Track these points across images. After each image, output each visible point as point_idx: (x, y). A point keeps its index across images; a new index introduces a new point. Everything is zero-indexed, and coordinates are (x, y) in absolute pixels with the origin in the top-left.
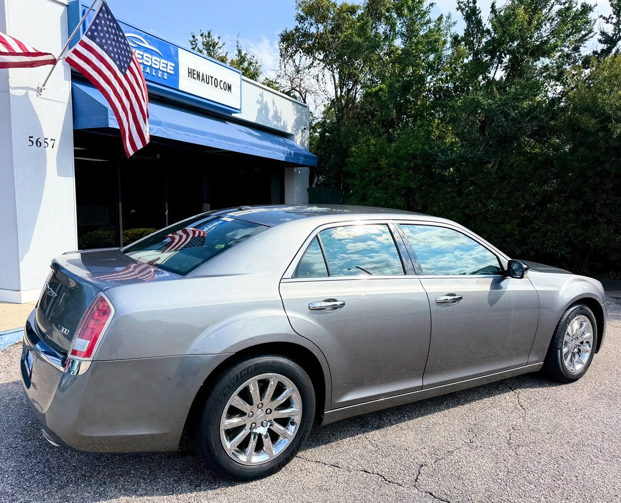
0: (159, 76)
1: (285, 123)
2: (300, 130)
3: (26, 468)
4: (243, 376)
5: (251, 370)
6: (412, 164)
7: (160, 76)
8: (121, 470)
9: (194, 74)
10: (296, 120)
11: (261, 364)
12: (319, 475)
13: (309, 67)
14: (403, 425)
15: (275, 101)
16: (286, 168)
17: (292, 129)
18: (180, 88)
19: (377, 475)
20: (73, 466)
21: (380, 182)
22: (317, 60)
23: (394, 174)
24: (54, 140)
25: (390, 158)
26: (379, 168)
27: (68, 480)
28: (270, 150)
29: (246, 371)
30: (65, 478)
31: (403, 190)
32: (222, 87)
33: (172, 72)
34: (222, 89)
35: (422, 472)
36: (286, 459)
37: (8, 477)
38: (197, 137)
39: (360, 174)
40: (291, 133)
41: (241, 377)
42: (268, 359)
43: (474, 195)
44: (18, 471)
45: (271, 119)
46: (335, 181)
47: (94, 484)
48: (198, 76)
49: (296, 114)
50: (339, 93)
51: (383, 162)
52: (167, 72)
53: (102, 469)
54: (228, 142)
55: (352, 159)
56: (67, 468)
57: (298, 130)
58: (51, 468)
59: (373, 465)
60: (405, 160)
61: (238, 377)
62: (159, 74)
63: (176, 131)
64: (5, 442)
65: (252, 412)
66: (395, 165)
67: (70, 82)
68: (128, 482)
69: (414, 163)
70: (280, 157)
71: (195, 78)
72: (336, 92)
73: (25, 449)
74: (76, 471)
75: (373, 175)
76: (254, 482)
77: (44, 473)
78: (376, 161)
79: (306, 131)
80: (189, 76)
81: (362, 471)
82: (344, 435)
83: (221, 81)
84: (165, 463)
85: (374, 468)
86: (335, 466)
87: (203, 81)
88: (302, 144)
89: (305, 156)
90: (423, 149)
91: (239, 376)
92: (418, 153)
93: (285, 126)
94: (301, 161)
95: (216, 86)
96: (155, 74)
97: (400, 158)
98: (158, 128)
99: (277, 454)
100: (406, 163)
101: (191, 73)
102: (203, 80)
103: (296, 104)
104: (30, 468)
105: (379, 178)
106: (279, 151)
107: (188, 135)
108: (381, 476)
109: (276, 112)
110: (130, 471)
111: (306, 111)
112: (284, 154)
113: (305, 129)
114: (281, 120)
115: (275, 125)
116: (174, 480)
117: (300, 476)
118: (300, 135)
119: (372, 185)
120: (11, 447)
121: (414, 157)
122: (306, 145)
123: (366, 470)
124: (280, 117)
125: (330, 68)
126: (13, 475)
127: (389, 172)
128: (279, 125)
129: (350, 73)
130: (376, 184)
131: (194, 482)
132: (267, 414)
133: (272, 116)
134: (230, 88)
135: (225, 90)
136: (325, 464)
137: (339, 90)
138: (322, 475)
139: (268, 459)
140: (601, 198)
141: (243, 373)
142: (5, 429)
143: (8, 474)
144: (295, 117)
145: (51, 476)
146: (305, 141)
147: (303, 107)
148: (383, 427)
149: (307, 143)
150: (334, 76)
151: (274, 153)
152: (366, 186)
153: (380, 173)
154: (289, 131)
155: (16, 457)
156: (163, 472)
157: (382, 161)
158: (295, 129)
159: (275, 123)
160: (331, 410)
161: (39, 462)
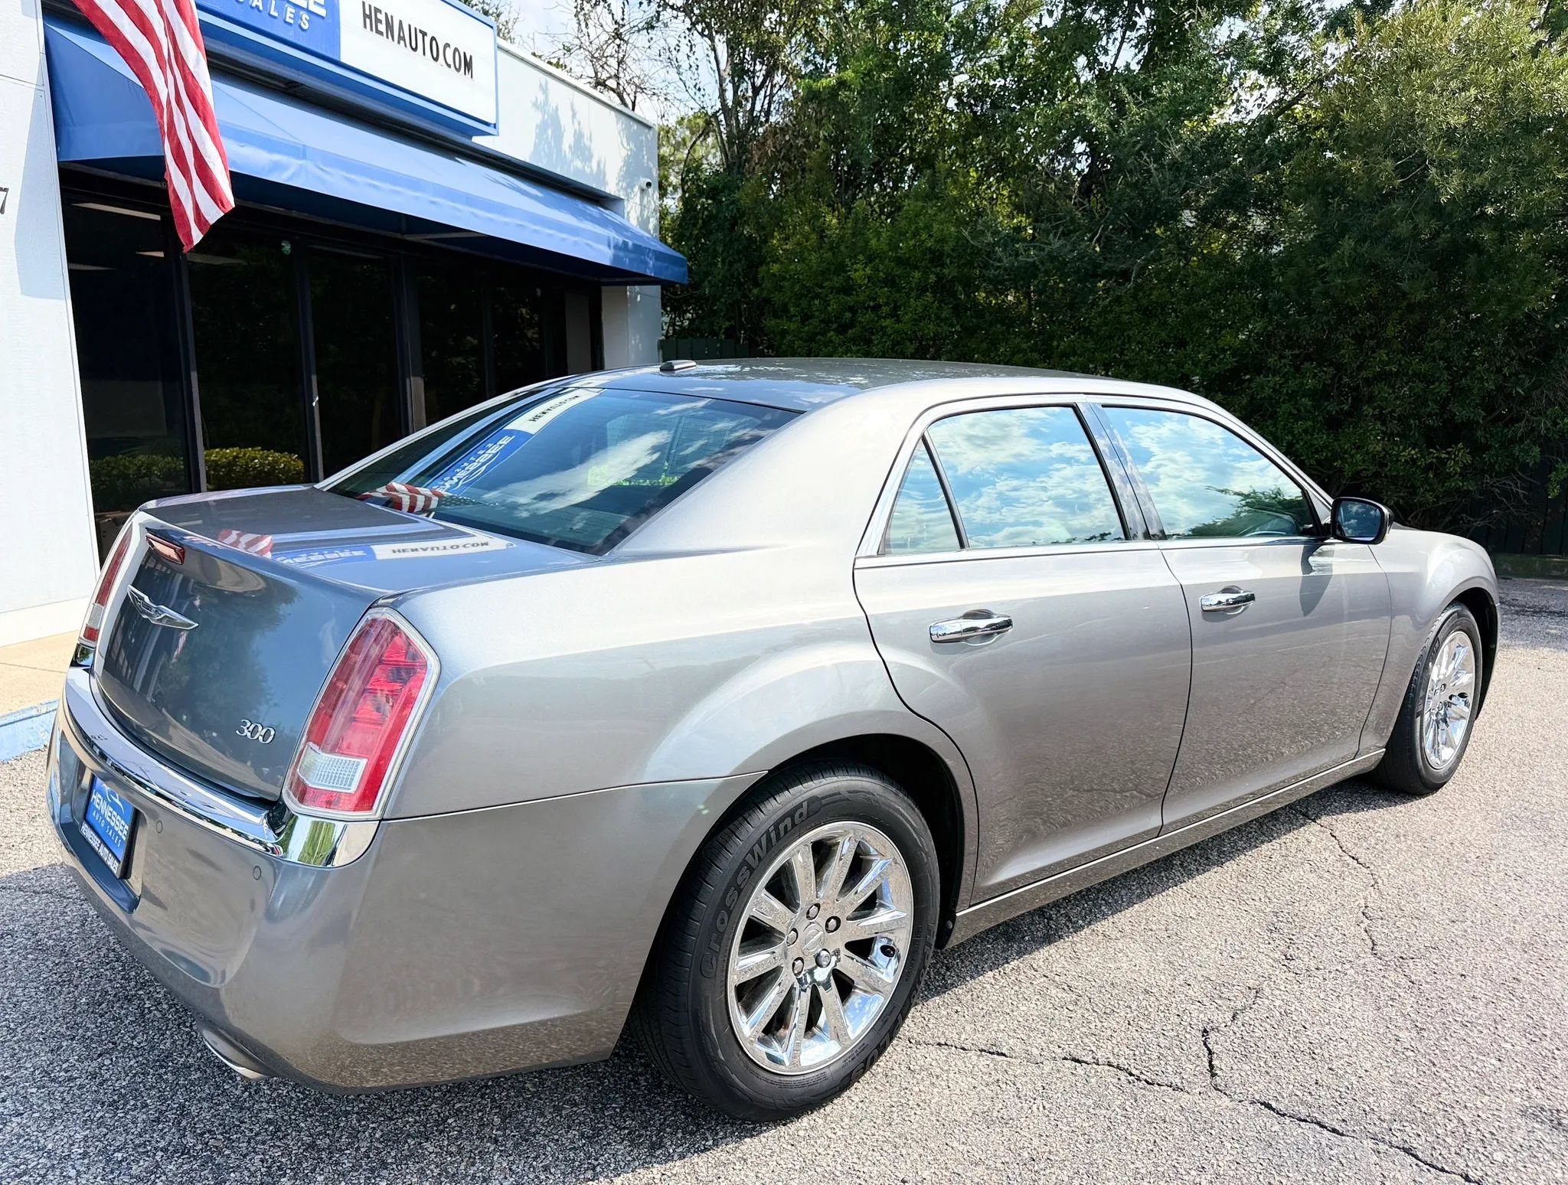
0: (288, 20)
1: (602, 165)
2: (636, 189)
3: (126, 1143)
4: (782, 833)
5: (801, 815)
6: (932, 278)
7: (292, 21)
8: (416, 1122)
9: (378, 21)
10: (627, 163)
11: (823, 798)
12: (965, 1083)
13: (650, 26)
14: (1103, 926)
15: (577, 108)
16: (604, 288)
17: (617, 184)
18: (344, 59)
19: (1107, 1068)
20: (269, 1122)
21: (852, 324)
22: (669, 10)
23: (887, 304)
24: (6, 190)
25: (877, 261)
26: (848, 289)
27: (269, 1168)
28: (578, 236)
29: (788, 821)
30: (258, 1163)
31: (908, 343)
32: (450, 61)
33: (322, 12)
34: (449, 66)
35: (1215, 1048)
36: (878, 1047)
37: (79, 1173)
38: (398, 193)
39: (798, 306)
40: (617, 194)
41: (778, 838)
42: (839, 784)
43: (1080, 356)
44: (103, 1152)
45: (569, 155)
46: (727, 323)
47: (353, 1168)
48: (389, 26)
49: (625, 144)
50: (729, 95)
51: (859, 273)
52: (307, 11)
53: (359, 1121)
54: (475, 211)
55: (775, 268)
56: (251, 1130)
57: (631, 186)
58: (202, 1135)
59: (1086, 1040)
60: (916, 268)
61: (769, 839)
62: (288, 14)
63: (345, 174)
64: (28, 1065)
65: (795, 930)
66: (890, 281)
67: (41, 21)
68: (451, 1154)
69: (937, 275)
70: (602, 255)
71: (381, 33)
72: (722, 91)
73: (101, 1084)
74: (284, 1137)
75: (833, 307)
76: (805, 1119)
77: (185, 1151)
78: (841, 268)
79: (650, 190)
80: (365, 27)
81: (1065, 1059)
82: (976, 966)
83: (447, 45)
84: (534, 1085)
85: (1094, 1049)
86: (992, 1053)
87: (402, 42)
88: (644, 223)
89: (659, 256)
90: (960, 238)
91: (773, 835)
92: (947, 248)
93: (601, 173)
94: (650, 269)
95: (436, 59)
96: (276, 14)
97: (899, 261)
98: (301, 165)
99: (859, 1036)
100: (917, 274)
101: (370, 17)
102: (401, 38)
103: (624, 118)
104: (137, 1142)
105: (848, 315)
106: (598, 238)
107: (375, 187)
108: (1118, 1067)
109: (579, 136)
110: (445, 1121)
111: (649, 137)
112: (609, 246)
113: (649, 184)
114: (590, 158)
115: (577, 170)
116: (582, 1135)
117: (916, 1089)
118: (637, 199)
119: (832, 333)
120: (53, 1080)
121: (936, 258)
122: (651, 226)
123: (1074, 1055)
124: (589, 150)
125: (703, 30)
126: (93, 1170)
127: (874, 300)
128: (588, 170)
129: (763, 43)
130: (842, 329)
131: (640, 1136)
132: (829, 931)
133: (570, 147)
134: (468, 65)
135: (458, 70)
136: (963, 1049)
137: (729, 88)
138: (970, 1079)
139: (839, 1053)
140: (1375, 358)
141: (781, 827)
142: (12, 1025)
143: (74, 1168)
144: (624, 153)
145: (211, 1158)
146: (648, 218)
147: (641, 128)
148: (1060, 937)
149: (653, 222)
150: (714, 50)
151: (587, 244)
152: (816, 334)
153: (850, 300)
154: (611, 188)
155: (79, 1111)
156: (542, 1115)
157: (856, 270)
158: (624, 185)
159: (578, 164)
160: (970, 906)
161: (158, 1120)
